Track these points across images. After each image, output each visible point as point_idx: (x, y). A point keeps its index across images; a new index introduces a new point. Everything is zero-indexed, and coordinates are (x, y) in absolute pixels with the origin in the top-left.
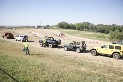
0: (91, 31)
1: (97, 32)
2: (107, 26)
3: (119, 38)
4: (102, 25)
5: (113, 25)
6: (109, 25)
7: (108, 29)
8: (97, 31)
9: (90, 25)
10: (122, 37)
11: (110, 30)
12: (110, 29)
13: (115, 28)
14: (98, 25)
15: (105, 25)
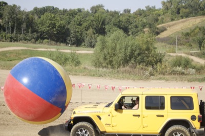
0: (9, 35)
1: (37, 39)
2: (73, 13)
3: (130, 59)
4: (53, 10)
5: (93, 8)
6: (80, 10)
7: (80, 24)
8: (35, 35)
9: (6, 13)
10: (139, 54)
11: (87, 29)
12: (85, 24)
13: (103, 23)
14: (36, 9)
15: (65, 11)
